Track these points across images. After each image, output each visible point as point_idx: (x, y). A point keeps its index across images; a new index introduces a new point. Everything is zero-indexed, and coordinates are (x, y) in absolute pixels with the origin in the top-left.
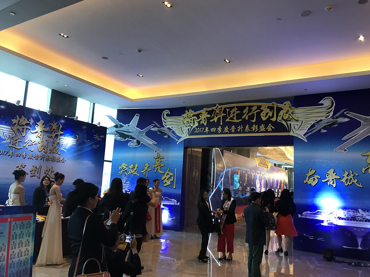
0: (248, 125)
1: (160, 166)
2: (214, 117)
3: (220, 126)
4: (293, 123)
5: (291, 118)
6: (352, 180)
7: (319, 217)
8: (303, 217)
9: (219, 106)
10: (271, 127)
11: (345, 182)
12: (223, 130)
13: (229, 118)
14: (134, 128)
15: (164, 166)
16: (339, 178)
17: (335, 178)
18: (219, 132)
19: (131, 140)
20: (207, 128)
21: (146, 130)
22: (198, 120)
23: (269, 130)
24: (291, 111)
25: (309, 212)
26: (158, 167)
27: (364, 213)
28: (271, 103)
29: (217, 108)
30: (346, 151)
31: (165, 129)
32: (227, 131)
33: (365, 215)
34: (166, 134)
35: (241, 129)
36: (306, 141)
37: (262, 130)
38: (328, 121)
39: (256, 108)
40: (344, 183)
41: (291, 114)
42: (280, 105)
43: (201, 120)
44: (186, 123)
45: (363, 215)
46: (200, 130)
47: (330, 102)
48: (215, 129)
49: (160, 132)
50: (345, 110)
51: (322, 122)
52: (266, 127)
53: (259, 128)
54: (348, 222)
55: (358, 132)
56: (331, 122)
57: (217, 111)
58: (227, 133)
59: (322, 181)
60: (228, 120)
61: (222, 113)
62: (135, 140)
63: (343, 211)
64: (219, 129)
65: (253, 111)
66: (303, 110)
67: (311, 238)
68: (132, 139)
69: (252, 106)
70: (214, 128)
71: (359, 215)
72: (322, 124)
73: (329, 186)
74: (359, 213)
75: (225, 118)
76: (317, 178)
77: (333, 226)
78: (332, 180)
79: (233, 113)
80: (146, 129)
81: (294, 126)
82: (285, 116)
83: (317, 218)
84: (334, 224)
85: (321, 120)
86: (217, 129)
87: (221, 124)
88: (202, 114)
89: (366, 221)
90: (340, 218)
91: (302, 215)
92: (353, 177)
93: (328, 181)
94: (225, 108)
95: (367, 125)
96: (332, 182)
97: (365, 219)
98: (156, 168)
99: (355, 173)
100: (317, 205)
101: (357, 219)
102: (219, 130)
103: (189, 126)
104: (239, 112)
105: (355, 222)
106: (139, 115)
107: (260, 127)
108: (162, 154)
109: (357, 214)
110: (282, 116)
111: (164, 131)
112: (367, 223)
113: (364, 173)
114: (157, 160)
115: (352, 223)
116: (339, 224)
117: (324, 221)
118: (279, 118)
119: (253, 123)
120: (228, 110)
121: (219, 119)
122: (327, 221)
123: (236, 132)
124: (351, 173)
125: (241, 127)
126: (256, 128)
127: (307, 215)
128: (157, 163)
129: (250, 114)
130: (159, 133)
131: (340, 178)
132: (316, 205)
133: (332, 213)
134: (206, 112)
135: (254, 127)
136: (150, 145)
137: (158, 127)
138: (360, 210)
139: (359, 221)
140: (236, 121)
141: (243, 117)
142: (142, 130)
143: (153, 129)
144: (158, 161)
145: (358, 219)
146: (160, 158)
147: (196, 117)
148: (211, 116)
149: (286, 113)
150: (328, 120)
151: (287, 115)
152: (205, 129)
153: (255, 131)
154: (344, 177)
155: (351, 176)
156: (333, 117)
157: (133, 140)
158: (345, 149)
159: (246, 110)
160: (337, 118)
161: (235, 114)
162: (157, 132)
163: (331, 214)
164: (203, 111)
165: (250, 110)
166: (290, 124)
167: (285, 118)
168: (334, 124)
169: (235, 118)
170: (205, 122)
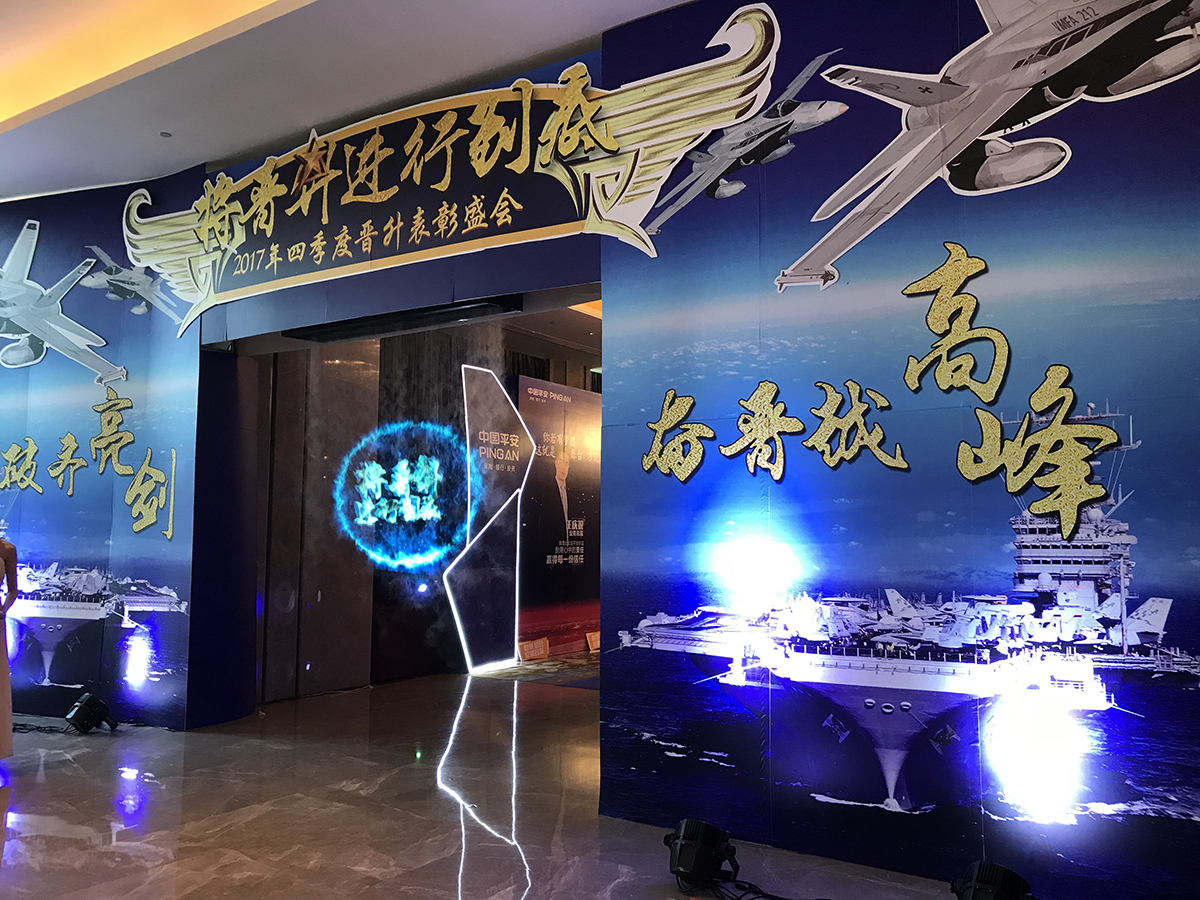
0: (421, 211)
1: (119, 445)
2: (299, 193)
3: (321, 233)
4: (597, 169)
5: (589, 143)
6: (859, 436)
7: (709, 644)
8: (640, 643)
9: (317, 139)
10: (510, 206)
11: (827, 449)
12: (330, 247)
13: (352, 187)
14: (21, 282)
15: (133, 442)
16: (800, 427)
17: (779, 433)
18: (318, 259)
19: (9, 336)
20: (274, 248)
21: (61, 288)
22: (244, 219)
23: (499, 223)
24: (589, 109)
25: (666, 619)
26: (109, 451)
27: (911, 612)
28: (511, 88)
29: (310, 150)
30: (829, 283)
31: (134, 277)
32: (346, 251)
33: (915, 623)
34: (139, 298)
35: (395, 233)
36: (653, 254)
37: (475, 226)
38: (748, 134)
39: (452, 118)
40: (823, 452)
41: (591, 126)
42: (546, 90)
43: (255, 216)
44: (204, 237)
45: (907, 620)
46: (251, 260)
47: (760, 30)
48: (304, 245)
49: (117, 289)
50: (824, 57)
51: (724, 141)
52: (488, 207)
53: (461, 213)
54: (836, 666)
55: (885, 169)
56: (762, 134)
57: (312, 164)
58: (344, 261)
59: (723, 450)
60: (348, 198)
61: (327, 167)
62: (24, 337)
63: (817, 605)
64: (318, 244)
65: (441, 137)
66: (640, 94)
67: (673, 755)
68: (14, 333)
69: (438, 116)
70: (297, 246)
71: (887, 621)
72: (725, 155)
73: (754, 474)
74: (890, 613)
75: (338, 187)
76: (700, 438)
77: (770, 686)
78: (766, 443)
79: (369, 163)
80: (62, 286)
81: (603, 186)
82: (568, 138)
83: (698, 650)
84: (776, 673)
85: (717, 135)
86: (309, 249)
87: (325, 220)
88: (259, 185)
89: (922, 655)
90: (801, 645)
91: (634, 634)
92: (864, 415)
93: (747, 449)
94: (340, 144)
95: (930, 122)
96: (767, 451)
97: (914, 642)
98: (105, 455)
99: (873, 395)
100: (700, 579)
101: (881, 646)
102: (315, 253)
103: (215, 249)
104: (389, 151)
105: (871, 661)
106: (38, 223)
107: (468, 212)
108: (125, 390)
109: (879, 618)
110: (552, 142)
111: (133, 284)
112: (931, 665)
113: (917, 391)
114: (107, 416)
115: (856, 668)
116: (796, 677)
117: (730, 660)
118: (544, 155)
119: (440, 197)
120: (349, 150)
121: (317, 198)
122: (744, 662)
123: (379, 251)
124: (855, 395)
125: (395, 224)
126: (450, 219)
127: (654, 632)
128: (107, 430)
129: (429, 155)
130: (112, 296)
131: (803, 431)
132: (693, 580)
133: (765, 618)
134: (273, 174)
135: (446, 214)
136: (78, 351)
137: (109, 272)
138: (893, 595)
139: (891, 656)
140: (379, 197)
141: (404, 175)
142: (49, 290)
143: (88, 282)
144: (110, 422)
145: (884, 644)
146: (118, 407)
147: (237, 206)
148: (290, 190)
149: (571, 125)
150: (748, 127)
151: (575, 134)
152: (269, 252)
153: (447, 232)
154: (823, 419)
155: (855, 415)
156: (769, 109)
157: (16, 337)
158: (828, 268)
159: (415, 141)
160: (789, 108)
161: (374, 166)
162: (106, 290)
163: (763, 623)
164: (263, 173)
165: (430, 137)
166: (587, 177)
167: (564, 151)
168: (774, 142)
169: (374, 186)
170: (267, 222)
